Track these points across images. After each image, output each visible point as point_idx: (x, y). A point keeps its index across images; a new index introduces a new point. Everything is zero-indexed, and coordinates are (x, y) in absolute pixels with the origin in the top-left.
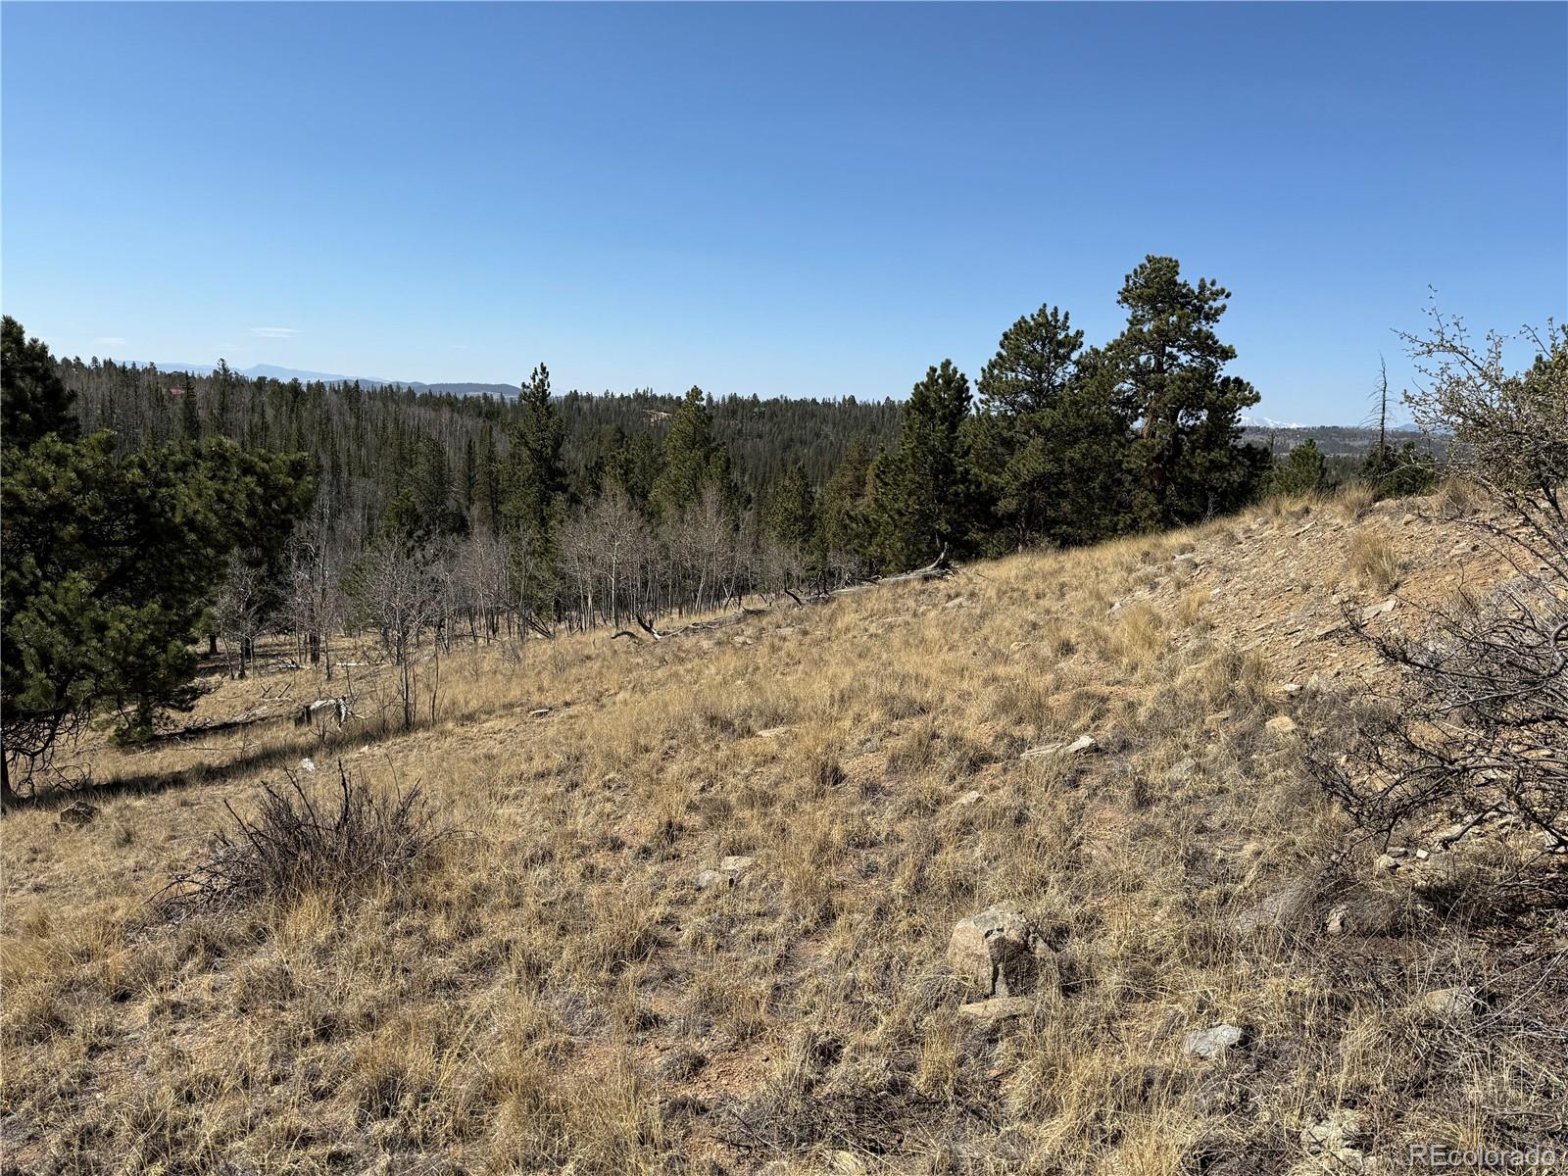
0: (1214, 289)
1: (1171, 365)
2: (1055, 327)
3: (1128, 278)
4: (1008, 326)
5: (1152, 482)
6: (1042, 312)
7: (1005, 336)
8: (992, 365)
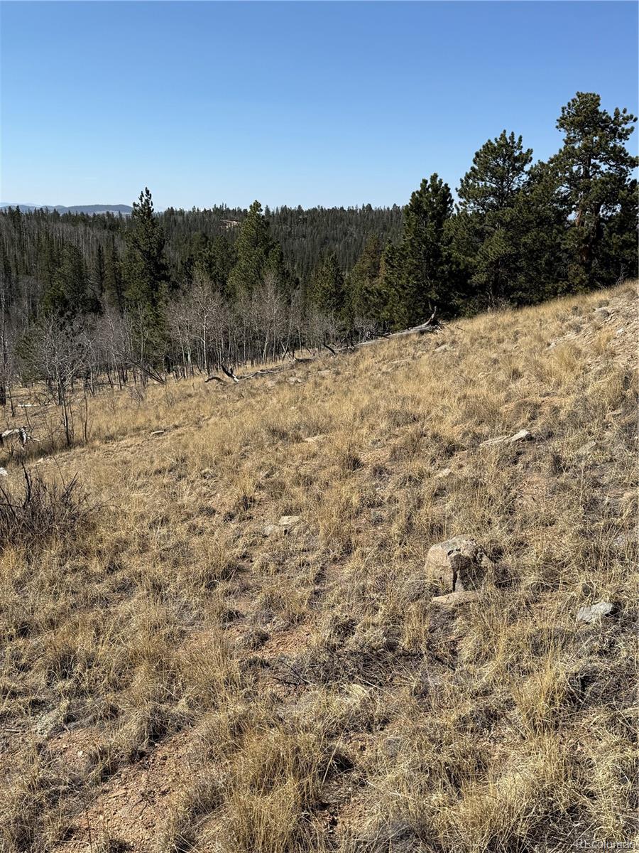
0: (625, 115)
1: (595, 172)
2: (512, 147)
3: (563, 108)
4: (479, 148)
5: (582, 258)
6: (503, 136)
7: (477, 154)
8: (468, 177)
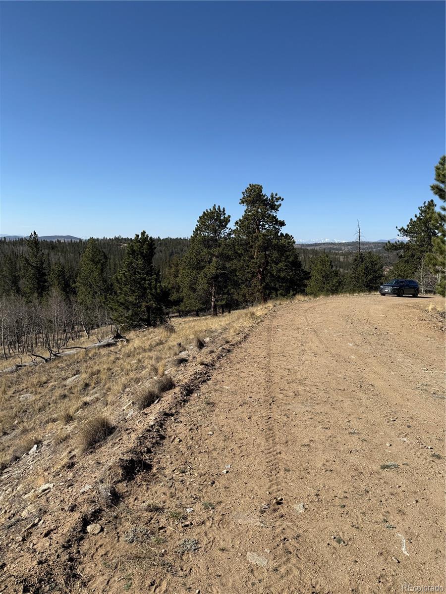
0: (277, 197)
2: (220, 214)
3: (243, 193)
6: (214, 207)
7: (200, 218)
